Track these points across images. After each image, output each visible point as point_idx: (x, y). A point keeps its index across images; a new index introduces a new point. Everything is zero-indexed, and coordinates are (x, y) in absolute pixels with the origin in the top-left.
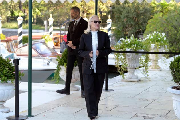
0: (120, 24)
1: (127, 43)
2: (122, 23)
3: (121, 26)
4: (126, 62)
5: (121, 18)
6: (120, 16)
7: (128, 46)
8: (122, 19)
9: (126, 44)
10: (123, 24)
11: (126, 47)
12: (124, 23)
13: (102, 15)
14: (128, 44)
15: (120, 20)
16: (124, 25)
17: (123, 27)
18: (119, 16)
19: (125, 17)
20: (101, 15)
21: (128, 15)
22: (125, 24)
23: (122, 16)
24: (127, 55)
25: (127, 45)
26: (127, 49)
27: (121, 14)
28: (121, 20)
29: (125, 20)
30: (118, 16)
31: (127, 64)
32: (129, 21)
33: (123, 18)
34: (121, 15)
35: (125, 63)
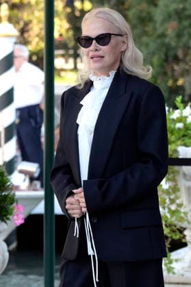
0: (153, 46)
1: (180, 125)
2: (159, 41)
3: (153, 54)
4: (180, 205)
5: (155, 22)
6: (149, 13)
7: (184, 136)
8: (158, 25)
9: (179, 129)
10: (163, 44)
11: (179, 142)
12: (167, 40)
13: (73, 8)
14: (186, 128)
15: (149, 28)
16: (168, 48)
17: (163, 56)
18: (144, 14)
19: (169, 17)
20: (69, 10)
21: (184, 9)
22: (173, 44)
23: (158, 14)
24: (185, 175)
25: (182, 133)
26: (184, 148)
27: (156, 5)
28: (155, 29)
29: (171, 28)
30: (141, 11)
31: (182, 210)
32: (186, 32)
33: (164, 21)
34: (152, 9)
35: (173, 207)
